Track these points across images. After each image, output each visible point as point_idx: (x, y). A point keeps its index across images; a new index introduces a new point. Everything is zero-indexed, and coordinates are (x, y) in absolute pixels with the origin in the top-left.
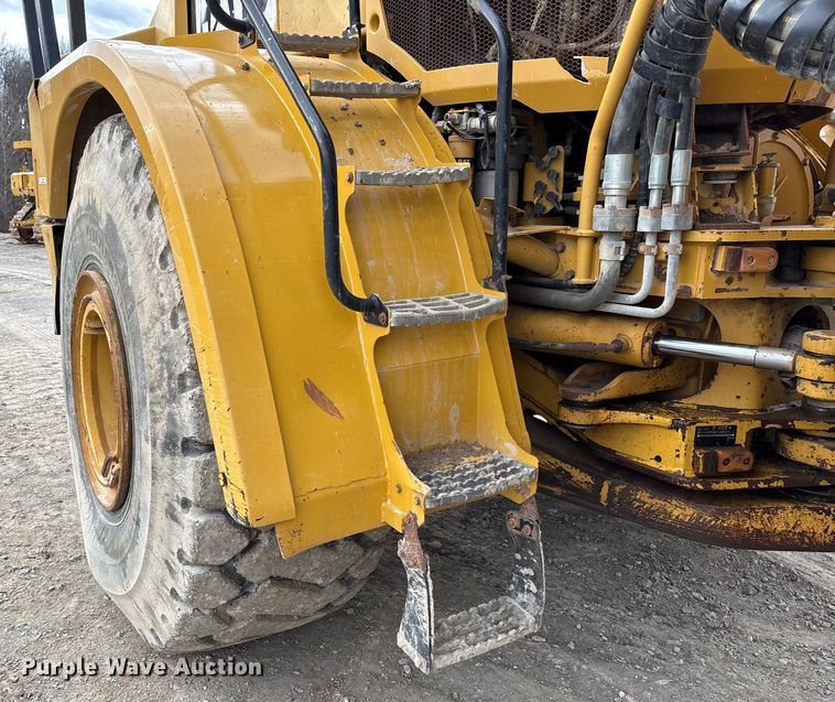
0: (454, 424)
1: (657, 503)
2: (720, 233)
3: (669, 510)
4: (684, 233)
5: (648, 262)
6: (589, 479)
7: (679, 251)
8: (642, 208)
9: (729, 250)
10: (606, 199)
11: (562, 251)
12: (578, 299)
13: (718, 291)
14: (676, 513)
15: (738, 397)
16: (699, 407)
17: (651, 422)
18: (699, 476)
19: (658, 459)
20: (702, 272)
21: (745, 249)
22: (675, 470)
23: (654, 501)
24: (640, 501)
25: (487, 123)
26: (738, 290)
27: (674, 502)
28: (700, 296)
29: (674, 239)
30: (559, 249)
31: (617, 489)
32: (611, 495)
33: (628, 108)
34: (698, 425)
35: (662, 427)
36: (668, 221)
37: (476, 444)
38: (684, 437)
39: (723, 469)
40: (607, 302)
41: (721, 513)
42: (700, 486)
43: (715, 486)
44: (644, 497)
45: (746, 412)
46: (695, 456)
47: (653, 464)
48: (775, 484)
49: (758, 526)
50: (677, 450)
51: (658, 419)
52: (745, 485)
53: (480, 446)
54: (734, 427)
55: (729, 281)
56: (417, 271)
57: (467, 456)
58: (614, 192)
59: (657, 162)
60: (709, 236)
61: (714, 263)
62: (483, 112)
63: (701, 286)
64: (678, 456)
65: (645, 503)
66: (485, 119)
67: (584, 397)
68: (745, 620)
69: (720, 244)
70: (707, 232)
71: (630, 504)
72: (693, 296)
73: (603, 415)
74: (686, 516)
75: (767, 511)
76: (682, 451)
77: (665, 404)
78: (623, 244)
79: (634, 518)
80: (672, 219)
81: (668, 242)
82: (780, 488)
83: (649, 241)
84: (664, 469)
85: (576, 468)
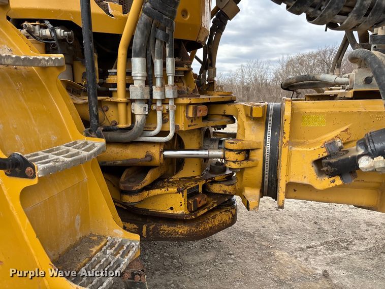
0: (78, 227)
1: (171, 229)
2: (190, 99)
3: (177, 230)
4: (175, 99)
5: (159, 114)
6: (135, 226)
7: (175, 108)
8: (154, 87)
9: (194, 107)
10: (135, 82)
11: (107, 110)
12: (124, 136)
13: (189, 126)
14: (180, 231)
15: (194, 171)
16: (180, 179)
17: (168, 192)
18: (191, 212)
19: (172, 208)
20: (183, 118)
21: (198, 106)
22: (181, 212)
23: (170, 229)
24: (163, 230)
25: (55, 33)
26: (195, 125)
27: (179, 226)
28: (183, 129)
29: (171, 103)
30: (105, 109)
31: (151, 227)
32: (148, 231)
33: (142, 33)
34: (188, 188)
35: (173, 193)
36: (169, 93)
37: (91, 235)
38: (183, 196)
39: (200, 206)
40: (140, 136)
41: (198, 225)
42: (193, 217)
43: (198, 215)
44: (165, 228)
45: (198, 177)
46: (188, 203)
47: (170, 212)
48: (214, 206)
49: (210, 225)
50: (181, 203)
51: (171, 190)
52: (206, 210)
53: (95, 235)
54: (198, 185)
55: (192, 121)
56: (36, 129)
57: (93, 247)
58: (138, 78)
59: (158, 64)
60: (186, 101)
61: (187, 113)
62: (51, 26)
63: (183, 125)
64: (181, 205)
65: (165, 231)
66: (53, 30)
67: (136, 188)
68: (186, 258)
69: (190, 104)
70: (185, 98)
71: (158, 233)
72: (180, 130)
73: (145, 194)
74: (185, 231)
75: (213, 218)
76: (183, 202)
77: (165, 180)
78: (147, 106)
79: (161, 239)
80: (171, 93)
81: (169, 104)
82: (216, 207)
83: (159, 104)
84: (175, 213)
85: (128, 223)
